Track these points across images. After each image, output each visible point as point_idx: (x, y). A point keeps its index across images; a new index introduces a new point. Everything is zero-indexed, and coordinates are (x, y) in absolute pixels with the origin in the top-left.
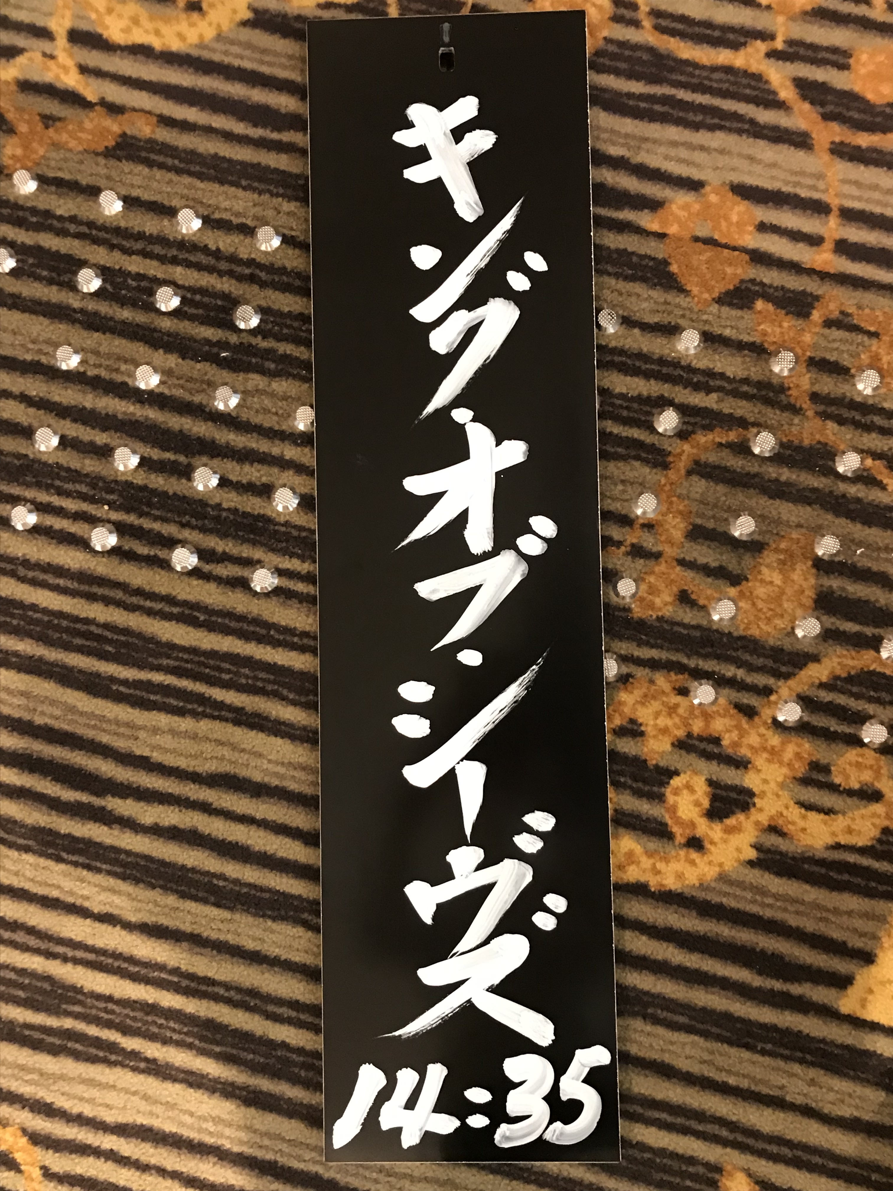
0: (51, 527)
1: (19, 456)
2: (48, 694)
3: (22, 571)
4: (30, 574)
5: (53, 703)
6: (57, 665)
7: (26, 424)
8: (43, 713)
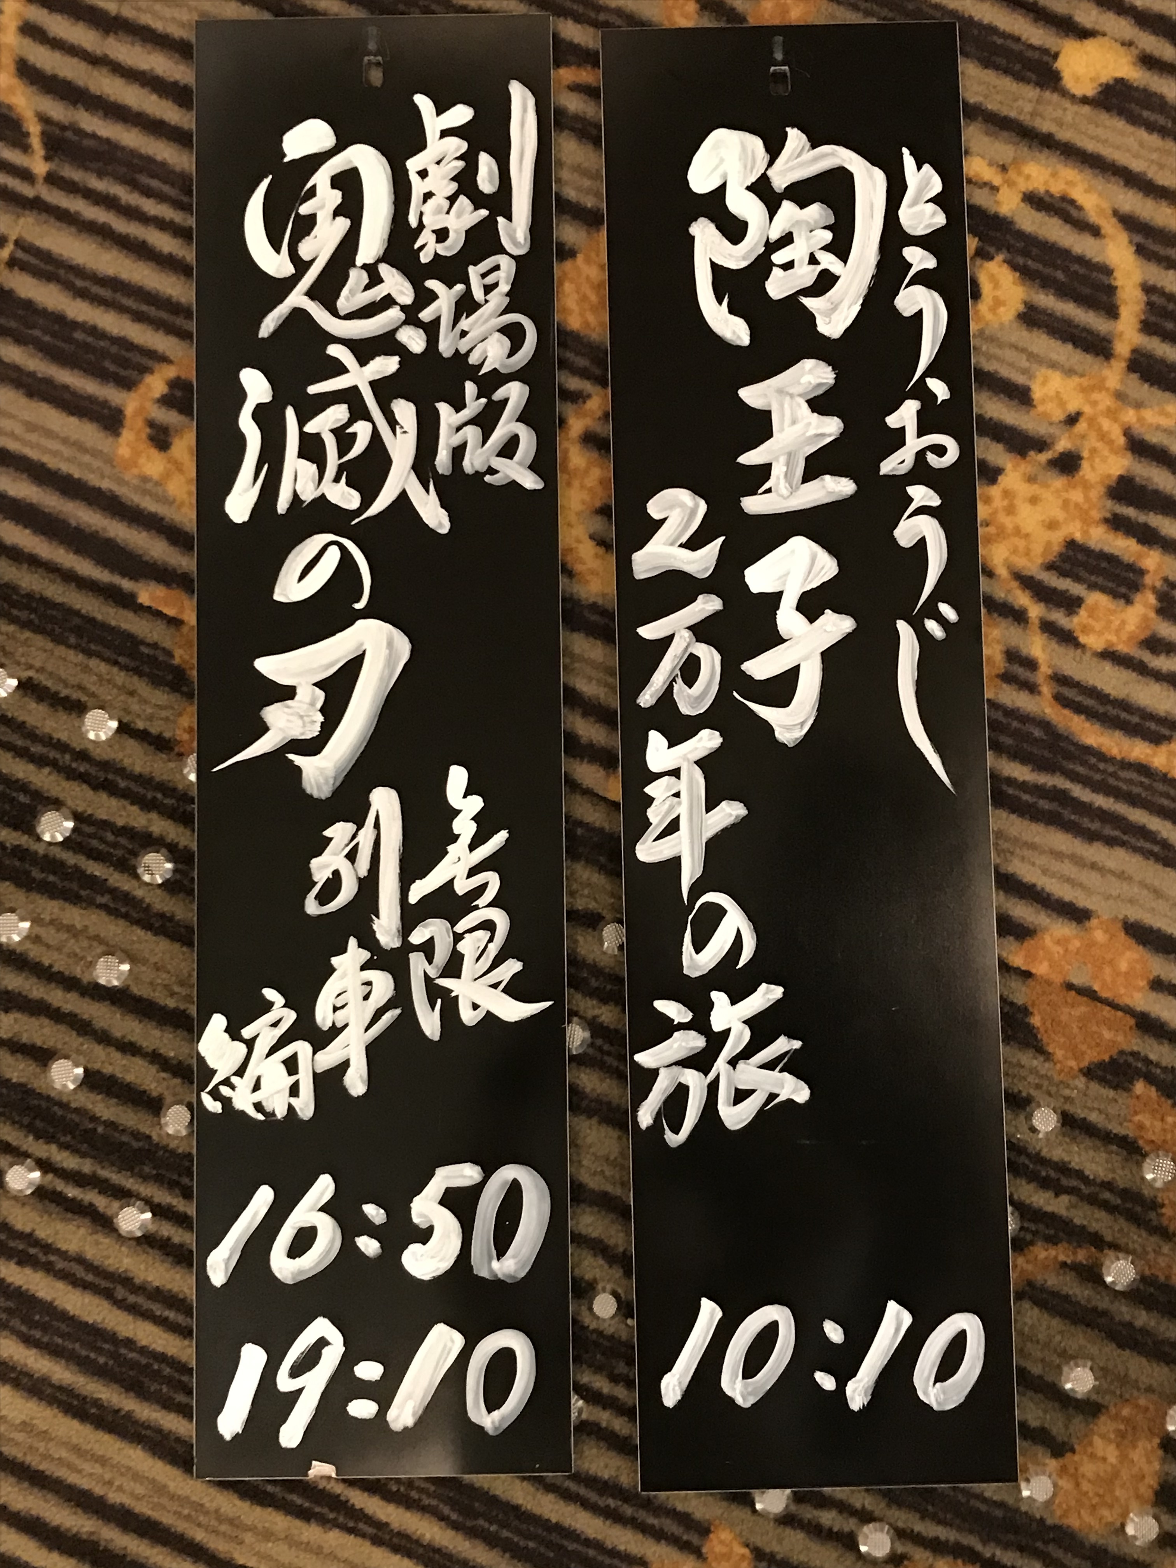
0: (169, 1239)
1: (136, 1135)
2: (132, 1464)
3: (120, 1292)
4: (132, 1299)
5: (137, 1477)
6: (149, 1427)
7: (155, 1094)
8: (120, 1489)
